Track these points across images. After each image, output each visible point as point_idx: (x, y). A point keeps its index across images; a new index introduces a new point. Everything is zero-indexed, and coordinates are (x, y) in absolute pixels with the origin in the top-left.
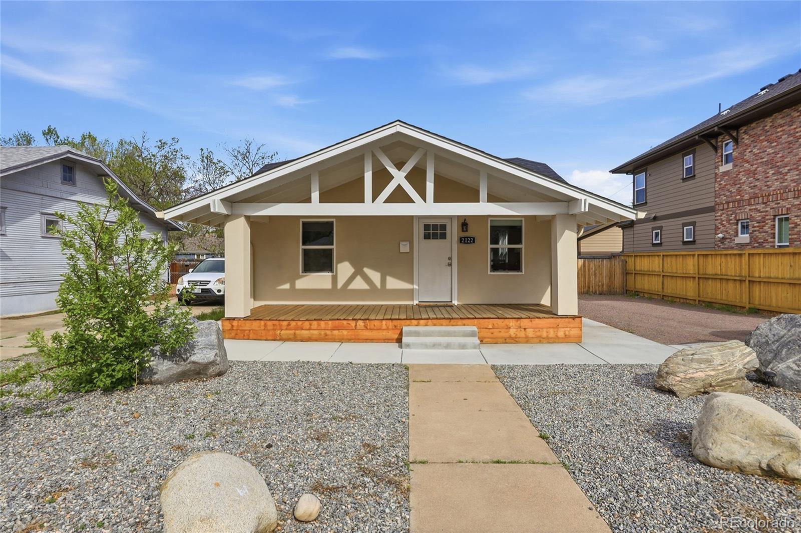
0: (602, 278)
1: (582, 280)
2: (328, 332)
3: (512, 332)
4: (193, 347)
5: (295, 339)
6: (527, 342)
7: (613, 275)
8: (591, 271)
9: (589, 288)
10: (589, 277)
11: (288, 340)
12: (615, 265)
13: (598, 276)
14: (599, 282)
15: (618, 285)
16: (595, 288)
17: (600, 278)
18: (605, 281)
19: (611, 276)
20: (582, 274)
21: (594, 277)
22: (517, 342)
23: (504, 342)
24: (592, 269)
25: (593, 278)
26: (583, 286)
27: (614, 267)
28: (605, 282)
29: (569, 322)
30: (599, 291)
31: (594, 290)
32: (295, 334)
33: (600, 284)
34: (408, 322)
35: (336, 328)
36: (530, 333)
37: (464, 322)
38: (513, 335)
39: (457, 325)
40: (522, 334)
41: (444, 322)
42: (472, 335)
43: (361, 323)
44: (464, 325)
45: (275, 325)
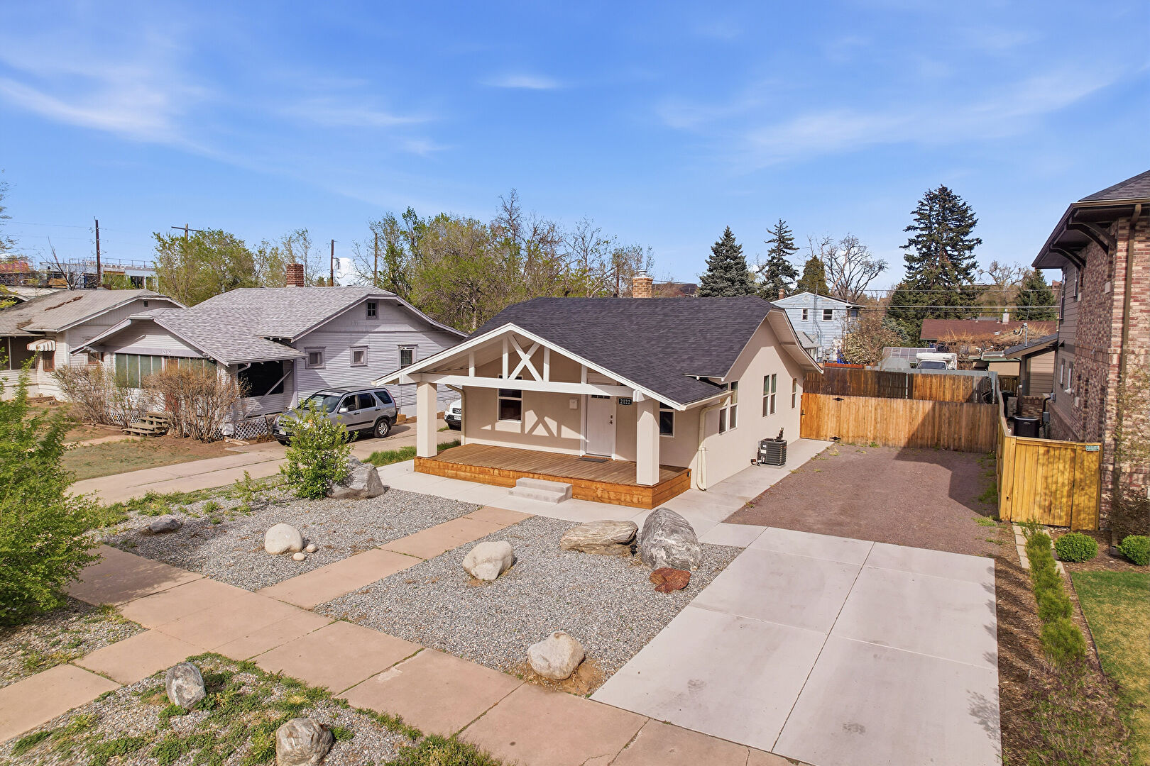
0: (960, 428)
1: (930, 428)
2: (477, 476)
3: (599, 493)
4: (352, 480)
5: (456, 477)
6: (610, 503)
7: (977, 426)
8: (944, 417)
9: (939, 440)
10: (940, 426)
11: (452, 477)
12: (980, 412)
13: (953, 424)
14: (955, 433)
15: (984, 440)
16: (948, 441)
17: (957, 429)
18: (963, 433)
19: (973, 427)
20: (929, 422)
21: (947, 425)
22: (603, 501)
23: (593, 500)
24: (945, 415)
25: (945, 427)
26: (930, 437)
27: (978, 415)
28: (963, 435)
29: (642, 491)
30: (954, 446)
31: (946, 444)
32: (456, 474)
33: (956, 436)
34: (527, 475)
35: (481, 473)
36: (612, 495)
37: (564, 480)
38: (599, 496)
39: (559, 482)
40: (606, 495)
41: (551, 478)
42: (561, 490)
43: (496, 471)
44: (564, 482)
45: (444, 466)
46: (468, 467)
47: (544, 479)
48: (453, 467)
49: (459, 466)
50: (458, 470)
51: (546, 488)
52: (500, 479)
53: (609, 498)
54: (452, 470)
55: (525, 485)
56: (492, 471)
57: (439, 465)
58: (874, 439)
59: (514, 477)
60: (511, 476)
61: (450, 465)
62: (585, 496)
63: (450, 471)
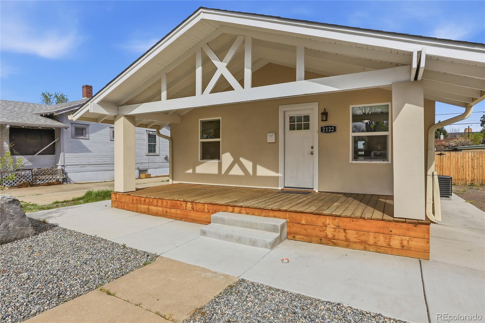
2: (168, 210)
3: (330, 232)
5: (148, 212)
6: (347, 246)
11: (144, 213)
22: (335, 244)
23: (319, 241)
29: (408, 229)
32: (148, 209)
34: (224, 208)
35: (173, 207)
36: (352, 235)
37: (276, 213)
38: (330, 236)
39: (268, 216)
40: (341, 235)
41: (256, 211)
42: (274, 229)
43: (189, 205)
44: (275, 217)
45: (137, 200)
46: (160, 201)
47: (247, 213)
48: (145, 201)
49: (151, 200)
50: (150, 204)
51: (251, 226)
52: (193, 215)
53: (347, 240)
54: (144, 204)
55: (222, 221)
56: (184, 204)
57: (133, 200)
58: (472, 181)
59: (209, 212)
60: (206, 211)
61: (143, 199)
62: (307, 236)
63: (142, 206)
